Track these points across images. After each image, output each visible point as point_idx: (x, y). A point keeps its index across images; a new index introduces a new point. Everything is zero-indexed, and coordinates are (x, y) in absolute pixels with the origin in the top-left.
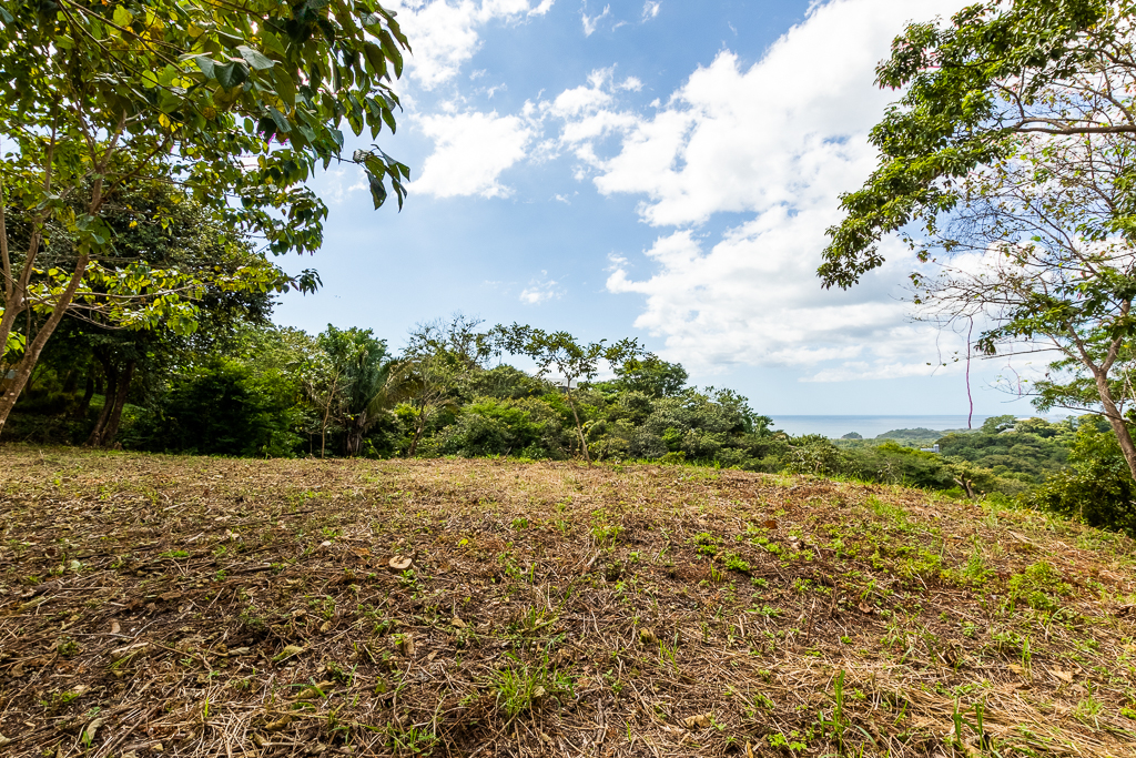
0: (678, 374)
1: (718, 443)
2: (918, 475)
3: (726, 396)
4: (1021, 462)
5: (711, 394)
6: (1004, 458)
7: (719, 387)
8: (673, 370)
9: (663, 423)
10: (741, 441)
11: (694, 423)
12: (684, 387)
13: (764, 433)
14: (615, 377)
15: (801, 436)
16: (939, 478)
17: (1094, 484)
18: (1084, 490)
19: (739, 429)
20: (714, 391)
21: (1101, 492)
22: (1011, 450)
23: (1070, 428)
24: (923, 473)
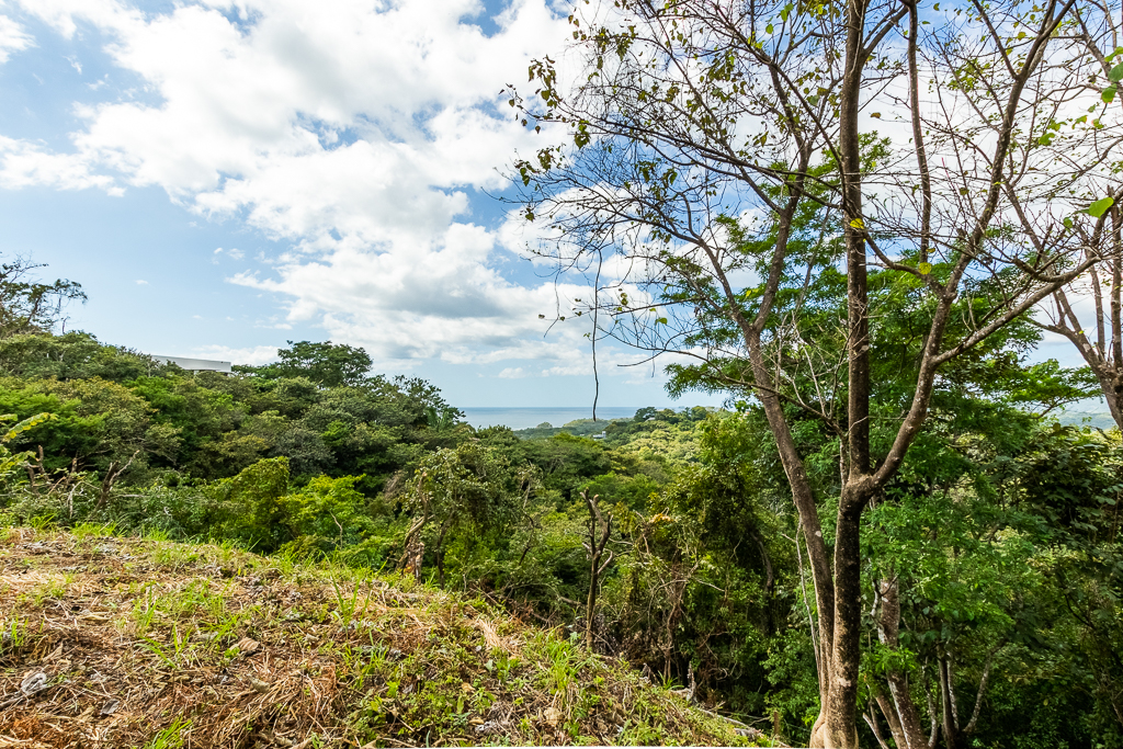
0: (362, 360)
1: (392, 438)
2: (583, 462)
3: (417, 387)
4: (658, 444)
5: (401, 385)
6: (647, 440)
7: (409, 377)
8: (355, 355)
9: (328, 416)
10: (422, 434)
11: (369, 416)
12: (368, 375)
13: (448, 426)
14: (280, 360)
15: (487, 428)
16: (601, 463)
17: (717, 481)
18: (708, 488)
19: (421, 422)
20: (404, 381)
21: (722, 488)
22: (652, 435)
23: (687, 416)
24: (587, 460)
